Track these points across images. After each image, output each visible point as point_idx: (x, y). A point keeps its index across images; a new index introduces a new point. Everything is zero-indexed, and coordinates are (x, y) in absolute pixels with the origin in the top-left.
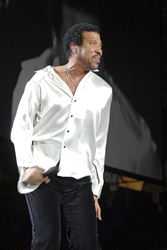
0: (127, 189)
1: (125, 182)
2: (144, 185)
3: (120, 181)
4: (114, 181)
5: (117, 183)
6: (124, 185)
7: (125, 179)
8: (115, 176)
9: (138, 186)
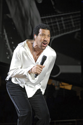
0: (64, 89)
1: (63, 85)
2: (72, 87)
3: (60, 84)
4: (58, 85)
5: (59, 86)
6: (63, 87)
7: (63, 84)
8: (58, 82)
9: (69, 87)
